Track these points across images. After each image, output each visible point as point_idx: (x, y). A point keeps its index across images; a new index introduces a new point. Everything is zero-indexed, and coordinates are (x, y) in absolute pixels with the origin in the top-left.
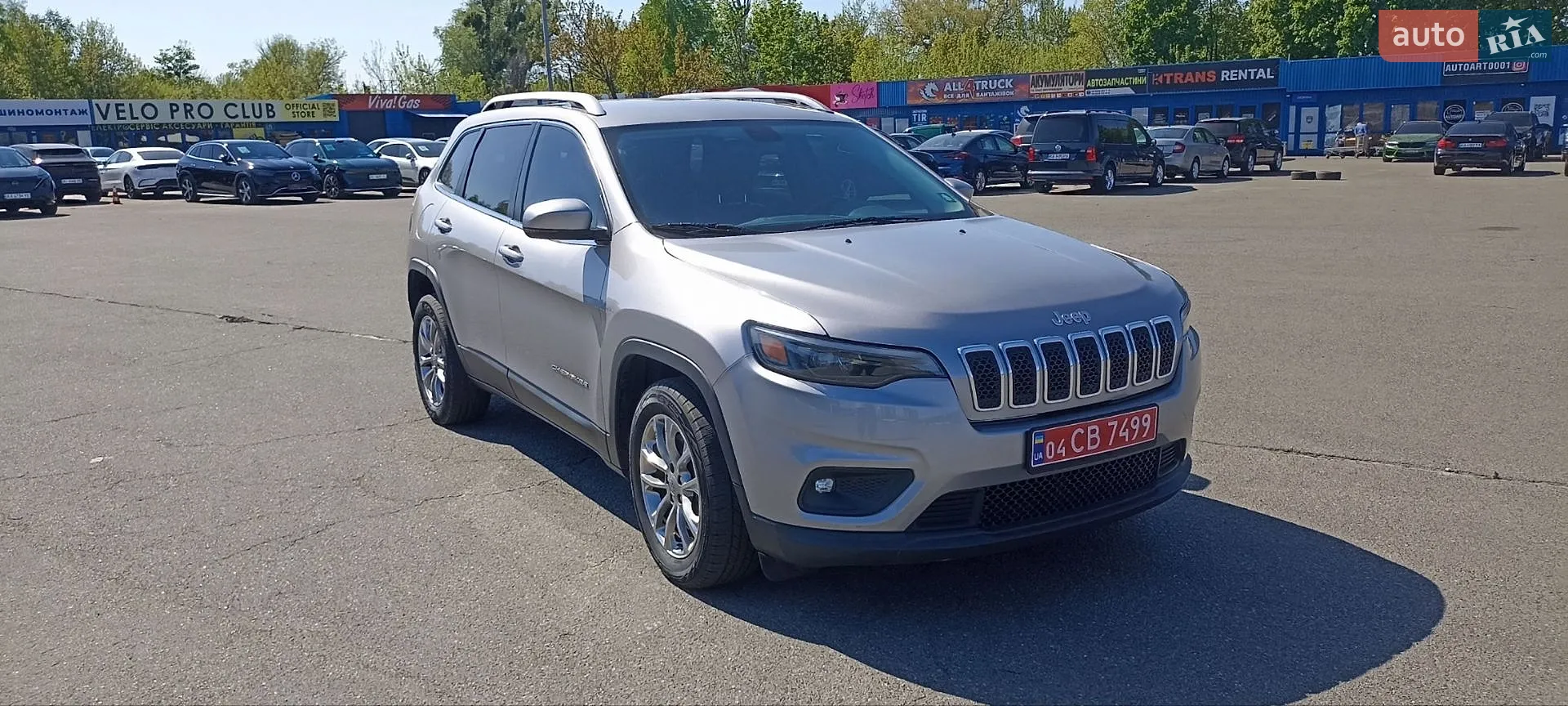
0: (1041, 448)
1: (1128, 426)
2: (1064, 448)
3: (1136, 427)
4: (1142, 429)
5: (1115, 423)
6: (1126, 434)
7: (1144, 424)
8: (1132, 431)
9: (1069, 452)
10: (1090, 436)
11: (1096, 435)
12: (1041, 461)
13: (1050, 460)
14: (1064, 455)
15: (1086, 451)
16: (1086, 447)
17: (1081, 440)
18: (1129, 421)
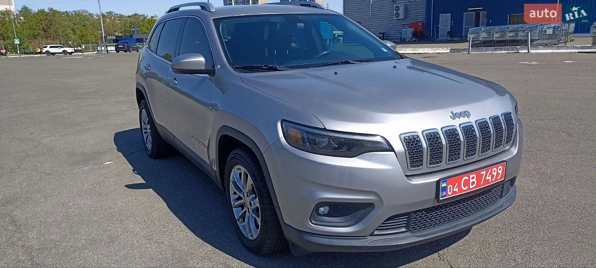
0: (445, 189)
1: (491, 173)
2: (457, 188)
3: (495, 174)
4: (498, 174)
5: (484, 172)
6: (490, 178)
7: (499, 172)
8: (493, 176)
9: (460, 189)
10: (471, 181)
11: (474, 180)
12: (445, 196)
13: (450, 195)
14: (457, 192)
15: (469, 189)
16: (469, 186)
17: (467, 183)
18: (492, 171)
